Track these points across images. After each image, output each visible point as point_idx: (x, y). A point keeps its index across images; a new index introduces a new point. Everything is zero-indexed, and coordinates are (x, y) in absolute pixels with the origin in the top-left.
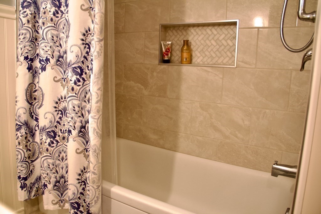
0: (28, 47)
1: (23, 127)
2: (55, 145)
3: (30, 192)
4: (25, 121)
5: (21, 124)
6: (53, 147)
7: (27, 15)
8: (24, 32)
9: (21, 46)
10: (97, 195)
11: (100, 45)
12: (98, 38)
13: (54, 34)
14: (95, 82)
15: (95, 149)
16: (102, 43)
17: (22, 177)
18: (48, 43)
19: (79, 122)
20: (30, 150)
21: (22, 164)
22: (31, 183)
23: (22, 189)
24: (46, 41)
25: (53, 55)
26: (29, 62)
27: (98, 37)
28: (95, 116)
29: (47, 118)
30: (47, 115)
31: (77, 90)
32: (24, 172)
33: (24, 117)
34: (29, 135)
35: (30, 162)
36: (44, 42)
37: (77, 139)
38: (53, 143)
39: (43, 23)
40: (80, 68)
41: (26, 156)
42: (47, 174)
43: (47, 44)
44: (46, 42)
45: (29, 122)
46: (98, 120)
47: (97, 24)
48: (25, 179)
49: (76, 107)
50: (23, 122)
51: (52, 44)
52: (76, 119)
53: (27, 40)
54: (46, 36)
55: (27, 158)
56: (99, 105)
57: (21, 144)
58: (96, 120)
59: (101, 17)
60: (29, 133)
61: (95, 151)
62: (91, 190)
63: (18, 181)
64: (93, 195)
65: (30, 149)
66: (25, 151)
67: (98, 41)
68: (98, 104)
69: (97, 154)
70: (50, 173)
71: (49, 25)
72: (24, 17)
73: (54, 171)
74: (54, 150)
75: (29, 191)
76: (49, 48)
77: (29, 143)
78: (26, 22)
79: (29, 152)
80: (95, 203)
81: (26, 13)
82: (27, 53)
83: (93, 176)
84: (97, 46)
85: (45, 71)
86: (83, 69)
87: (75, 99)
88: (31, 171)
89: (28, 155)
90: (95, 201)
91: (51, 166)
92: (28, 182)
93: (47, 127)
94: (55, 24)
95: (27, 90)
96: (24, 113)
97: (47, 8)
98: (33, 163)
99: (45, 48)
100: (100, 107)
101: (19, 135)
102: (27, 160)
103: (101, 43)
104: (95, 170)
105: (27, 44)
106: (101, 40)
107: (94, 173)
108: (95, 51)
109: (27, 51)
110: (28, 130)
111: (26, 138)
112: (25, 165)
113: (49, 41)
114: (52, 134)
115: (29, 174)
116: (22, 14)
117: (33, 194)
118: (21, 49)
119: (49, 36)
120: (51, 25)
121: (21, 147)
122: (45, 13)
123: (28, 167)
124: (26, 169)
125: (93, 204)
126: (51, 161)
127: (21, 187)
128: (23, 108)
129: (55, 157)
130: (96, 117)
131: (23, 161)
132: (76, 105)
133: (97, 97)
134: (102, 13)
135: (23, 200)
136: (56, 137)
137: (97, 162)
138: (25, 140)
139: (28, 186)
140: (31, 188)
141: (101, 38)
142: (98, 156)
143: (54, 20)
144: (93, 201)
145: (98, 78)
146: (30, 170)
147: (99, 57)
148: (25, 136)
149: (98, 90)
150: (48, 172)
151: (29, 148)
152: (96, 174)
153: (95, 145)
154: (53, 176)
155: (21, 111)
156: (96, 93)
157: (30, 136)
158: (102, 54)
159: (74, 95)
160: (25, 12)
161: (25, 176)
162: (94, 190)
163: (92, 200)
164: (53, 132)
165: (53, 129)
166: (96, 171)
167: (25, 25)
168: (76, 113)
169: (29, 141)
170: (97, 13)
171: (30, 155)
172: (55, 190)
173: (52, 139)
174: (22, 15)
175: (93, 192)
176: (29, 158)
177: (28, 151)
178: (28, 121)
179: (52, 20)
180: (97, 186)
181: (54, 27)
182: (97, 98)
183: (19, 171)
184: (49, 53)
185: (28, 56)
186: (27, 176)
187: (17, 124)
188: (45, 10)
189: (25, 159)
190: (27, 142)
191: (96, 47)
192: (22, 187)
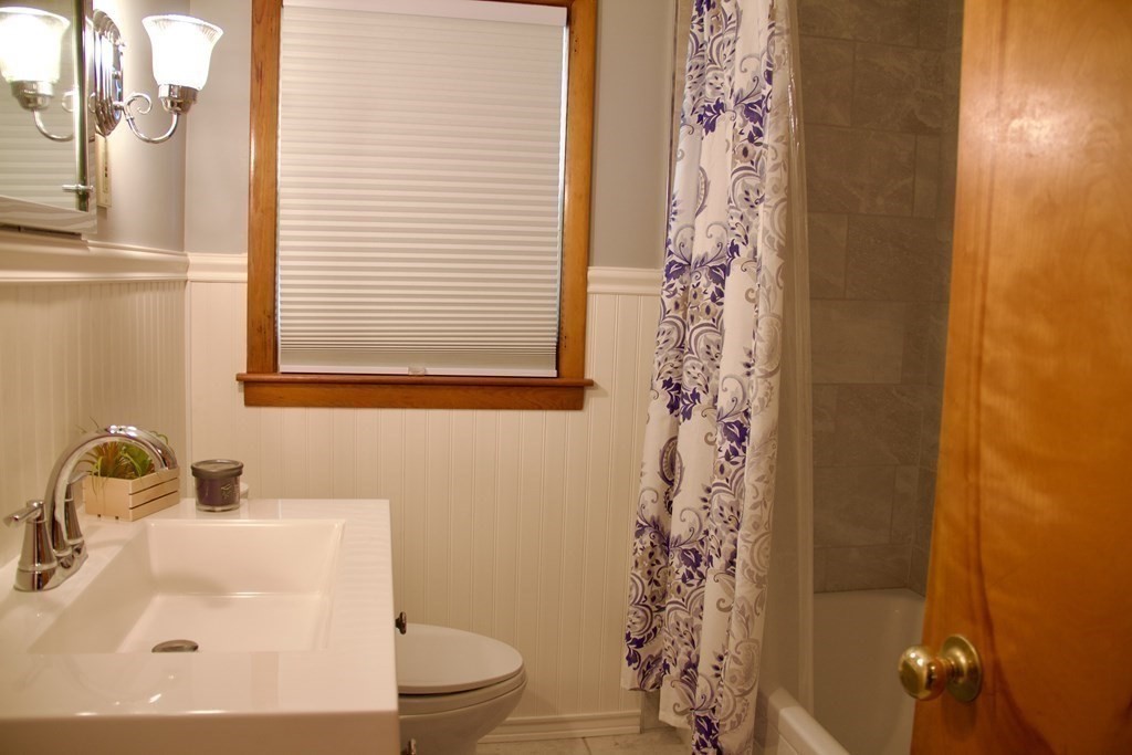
0: (672, 361)
1: (648, 531)
2: (695, 582)
3: (645, 675)
4: (653, 518)
5: (644, 524)
6: (692, 585)
7: (675, 292)
8: (667, 327)
9: (659, 358)
10: (738, 711)
11: (766, 384)
12: (761, 370)
13: (712, 342)
14: (753, 463)
15: (743, 606)
16: (775, 380)
17: (632, 636)
18: (698, 360)
19: (729, 542)
20: (657, 583)
21: (635, 610)
22: (651, 656)
23: (630, 664)
24: (696, 356)
25: (707, 387)
26: (673, 393)
27: (764, 367)
28: (749, 535)
29: (684, 520)
30: (684, 516)
31: (730, 472)
32: (639, 627)
33: (652, 511)
34: (659, 550)
35: (654, 609)
36: (690, 358)
37: (721, 577)
38: (692, 577)
39: (692, 318)
40: (740, 425)
41: (647, 593)
42: (673, 643)
43: (696, 362)
44: (695, 359)
45: (663, 521)
46: (753, 545)
47: (762, 341)
48: (639, 643)
49: (725, 508)
50: (648, 519)
51: (705, 362)
52: (724, 534)
53: (671, 346)
54: (696, 344)
55: (649, 599)
56: (759, 514)
57: (640, 566)
58: (749, 546)
59: (771, 324)
60: (660, 546)
61: (742, 612)
62: (727, 696)
63: (625, 643)
64: (728, 707)
65: (659, 580)
66: (646, 582)
67: (761, 377)
68: (758, 511)
69: (747, 619)
70: (679, 641)
71: (702, 321)
72: (668, 297)
73: (686, 639)
74: (692, 592)
75: (644, 672)
76: (700, 371)
77: (657, 567)
78: (673, 307)
79: (655, 588)
80: (732, 729)
81: (673, 289)
82: (669, 372)
83: (733, 666)
84: (760, 386)
85: (689, 419)
86: (746, 429)
87: (724, 491)
88: (655, 630)
89: (652, 592)
90: (732, 722)
91: (682, 628)
92: (643, 652)
93: (684, 539)
94: (714, 320)
95: (664, 451)
96: (653, 501)
97: (700, 286)
98: (661, 613)
99: (691, 370)
100: (761, 517)
101: (639, 546)
102: (647, 603)
103: (769, 379)
104: (739, 653)
105: (671, 353)
106: (769, 375)
107: (736, 660)
108: (755, 396)
109: (670, 369)
110: (657, 537)
111: (651, 555)
112: (641, 614)
113: (701, 355)
114: (692, 557)
115: (649, 636)
116: (666, 290)
117: (651, 681)
118: (660, 364)
119: (702, 345)
120: (706, 321)
121: (639, 573)
122: (695, 296)
123: (648, 620)
124: (643, 625)
125: (727, 728)
126: (683, 616)
127: (628, 658)
128: (651, 489)
129: (693, 610)
130: (751, 539)
131: (638, 604)
132: (726, 504)
133: (755, 495)
134: (774, 315)
135: (628, 687)
136: (699, 565)
137: (744, 636)
138: (649, 560)
139: (642, 661)
140: (648, 667)
141: (769, 370)
142: (749, 624)
143: (712, 311)
144: (728, 722)
145: (758, 454)
146: (653, 627)
147: (762, 409)
148: (650, 551)
149: (759, 480)
150: (676, 637)
151: (655, 578)
152: (741, 664)
153: (743, 598)
154: (684, 649)
155: (648, 496)
156: (753, 485)
157: (661, 553)
158: (770, 404)
159: (724, 482)
160: (672, 286)
161: (638, 638)
162: (731, 698)
163: (725, 719)
164: (696, 552)
165: (695, 547)
166: (739, 657)
167: (670, 314)
168: (726, 522)
169: (658, 562)
170: (762, 317)
171: (656, 594)
172: (683, 681)
173: (690, 569)
174: (666, 293)
175: (729, 701)
176: (653, 599)
177: (653, 583)
178: (661, 518)
179: (708, 310)
180: (739, 690)
181: (713, 326)
182: (754, 498)
183: (629, 623)
184: (699, 381)
185: (671, 379)
186: (643, 639)
187: (638, 523)
188: (696, 289)
189: (643, 599)
190: (653, 565)
191: (757, 390)
192: (631, 660)
